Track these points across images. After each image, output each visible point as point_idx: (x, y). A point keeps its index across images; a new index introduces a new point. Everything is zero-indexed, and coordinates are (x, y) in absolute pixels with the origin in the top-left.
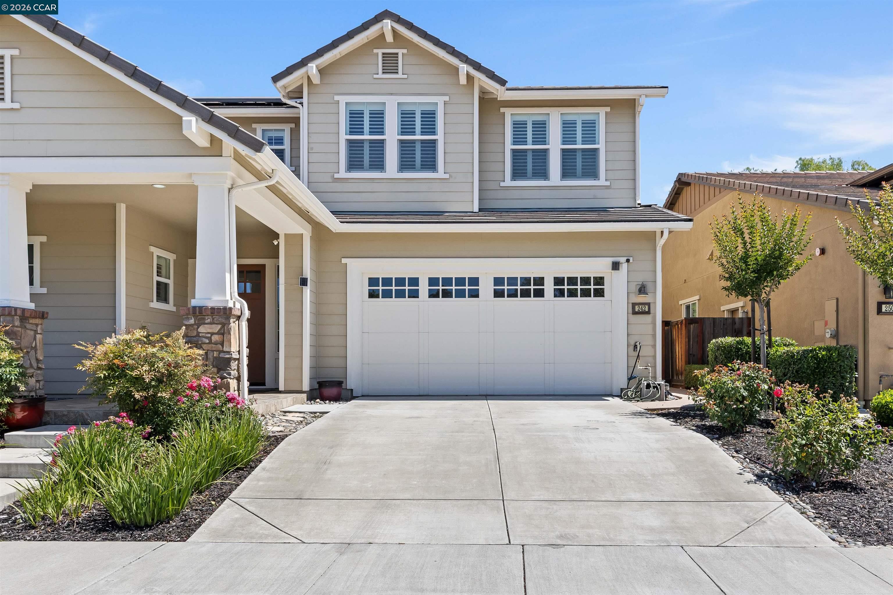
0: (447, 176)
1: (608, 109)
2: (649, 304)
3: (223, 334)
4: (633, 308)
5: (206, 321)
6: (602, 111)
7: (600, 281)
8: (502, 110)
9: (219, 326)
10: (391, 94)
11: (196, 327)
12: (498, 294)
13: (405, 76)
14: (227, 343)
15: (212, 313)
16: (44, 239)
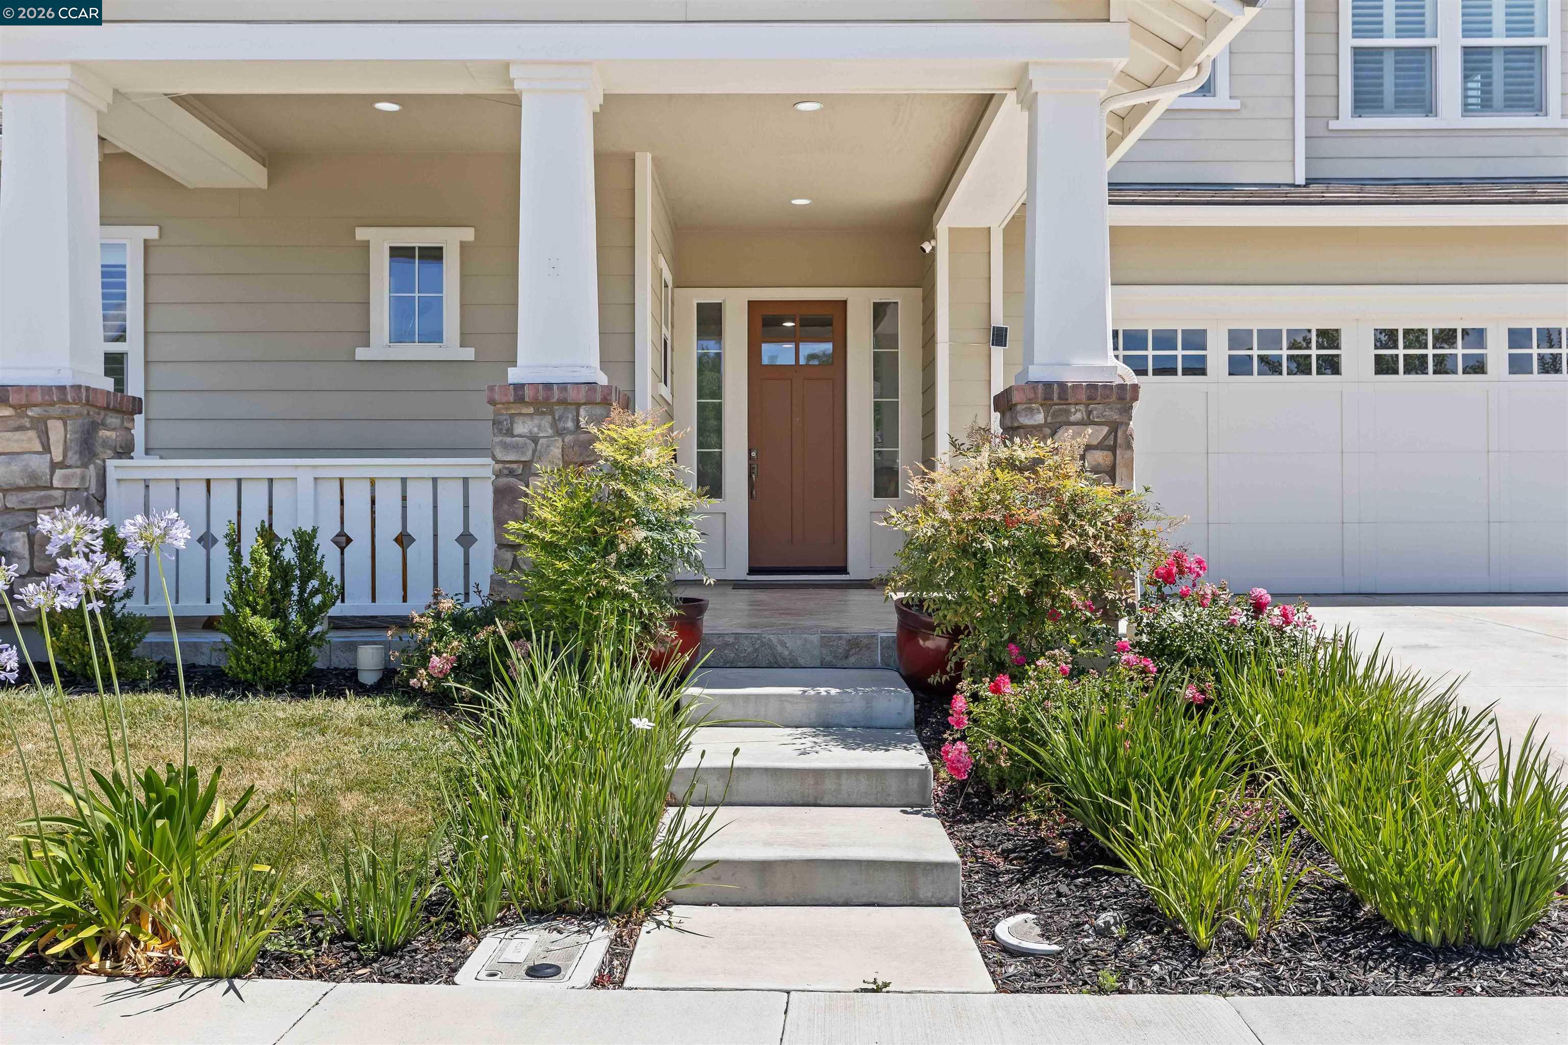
0: (1235, 104)
3: (1113, 449)
5: (1073, 418)
9: (1106, 429)
11: (1048, 430)
12: (1384, 366)
14: (1124, 470)
15: (1091, 398)
16: (468, 234)
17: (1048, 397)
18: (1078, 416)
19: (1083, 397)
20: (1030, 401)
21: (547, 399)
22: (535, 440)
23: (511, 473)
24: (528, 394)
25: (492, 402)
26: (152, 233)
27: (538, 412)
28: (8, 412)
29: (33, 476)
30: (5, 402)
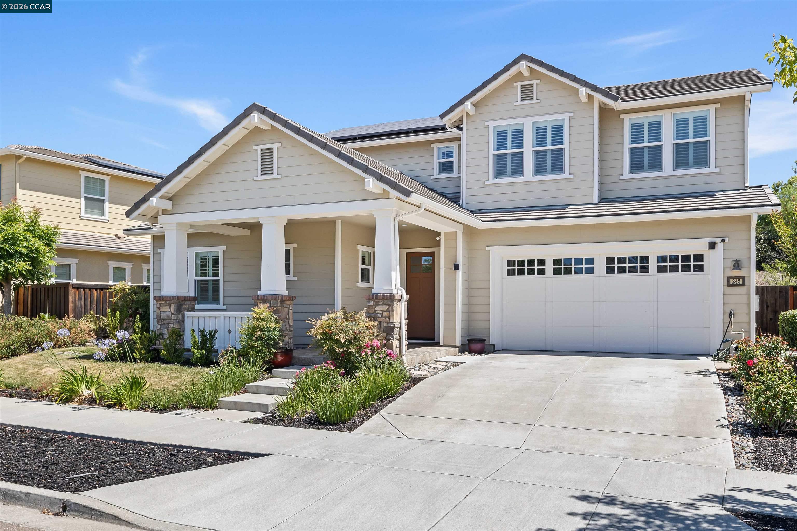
0: (572, 176)
1: (718, 105)
2: (743, 278)
3: (389, 312)
4: (729, 281)
5: (380, 303)
6: (712, 108)
7: (699, 258)
8: (621, 116)
9: (387, 307)
10: (528, 116)
11: (374, 307)
13: (539, 101)
14: (392, 317)
15: (383, 298)
16: (295, 245)
17: (373, 298)
20: (369, 299)
21: (264, 299)
24: (260, 297)
25: (253, 299)
26: (225, 248)
28: (164, 302)
29: (168, 316)
30: (163, 300)
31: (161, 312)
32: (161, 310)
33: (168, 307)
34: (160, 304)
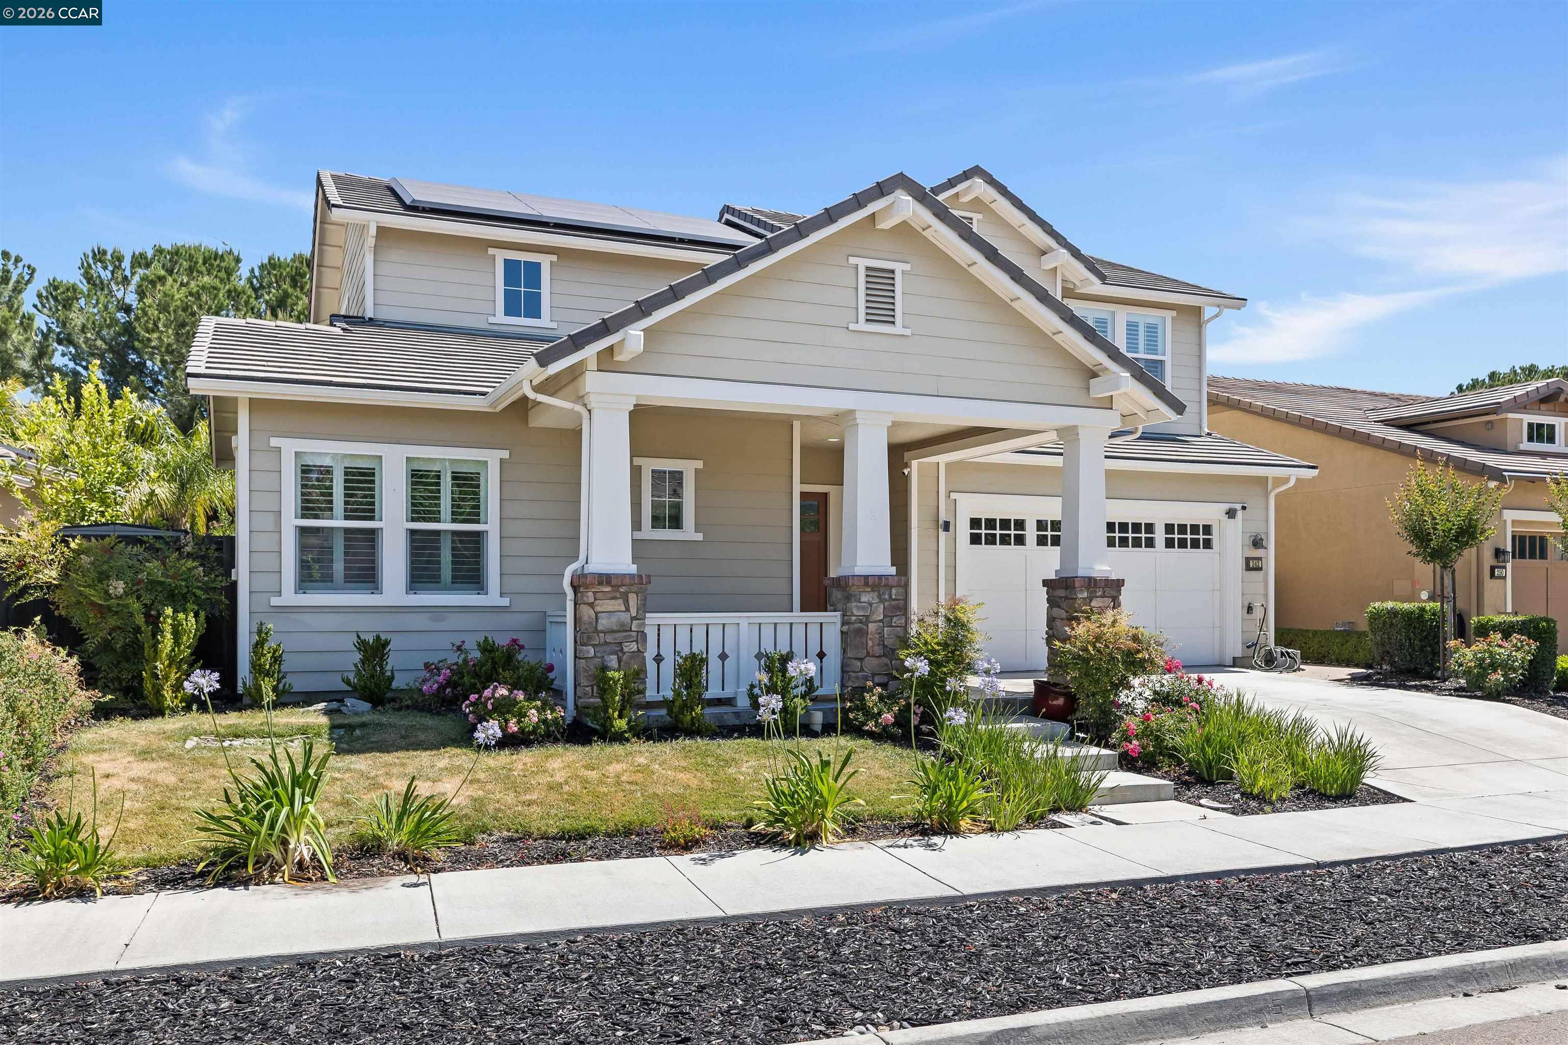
1: (1174, 314)
2: (1260, 559)
6: (1168, 316)
7: (1207, 529)
9: (1110, 600)
16: (699, 464)
17: (1089, 584)
18: (1099, 594)
19: (1103, 584)
20: (1082, 586)
22: (871, 604)
23: (861, 622)
24: (870, 581)
27: (873, 591)
28: (608, 589)
29: (623, 625)
30: (609, 583)
31: (596, 613)
32: (598, 609)
33: (620, 601)
34: (595, 593)
